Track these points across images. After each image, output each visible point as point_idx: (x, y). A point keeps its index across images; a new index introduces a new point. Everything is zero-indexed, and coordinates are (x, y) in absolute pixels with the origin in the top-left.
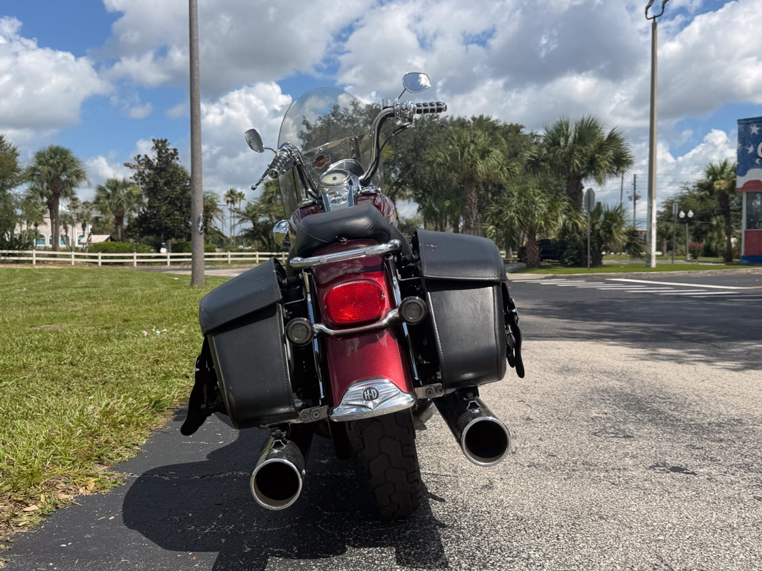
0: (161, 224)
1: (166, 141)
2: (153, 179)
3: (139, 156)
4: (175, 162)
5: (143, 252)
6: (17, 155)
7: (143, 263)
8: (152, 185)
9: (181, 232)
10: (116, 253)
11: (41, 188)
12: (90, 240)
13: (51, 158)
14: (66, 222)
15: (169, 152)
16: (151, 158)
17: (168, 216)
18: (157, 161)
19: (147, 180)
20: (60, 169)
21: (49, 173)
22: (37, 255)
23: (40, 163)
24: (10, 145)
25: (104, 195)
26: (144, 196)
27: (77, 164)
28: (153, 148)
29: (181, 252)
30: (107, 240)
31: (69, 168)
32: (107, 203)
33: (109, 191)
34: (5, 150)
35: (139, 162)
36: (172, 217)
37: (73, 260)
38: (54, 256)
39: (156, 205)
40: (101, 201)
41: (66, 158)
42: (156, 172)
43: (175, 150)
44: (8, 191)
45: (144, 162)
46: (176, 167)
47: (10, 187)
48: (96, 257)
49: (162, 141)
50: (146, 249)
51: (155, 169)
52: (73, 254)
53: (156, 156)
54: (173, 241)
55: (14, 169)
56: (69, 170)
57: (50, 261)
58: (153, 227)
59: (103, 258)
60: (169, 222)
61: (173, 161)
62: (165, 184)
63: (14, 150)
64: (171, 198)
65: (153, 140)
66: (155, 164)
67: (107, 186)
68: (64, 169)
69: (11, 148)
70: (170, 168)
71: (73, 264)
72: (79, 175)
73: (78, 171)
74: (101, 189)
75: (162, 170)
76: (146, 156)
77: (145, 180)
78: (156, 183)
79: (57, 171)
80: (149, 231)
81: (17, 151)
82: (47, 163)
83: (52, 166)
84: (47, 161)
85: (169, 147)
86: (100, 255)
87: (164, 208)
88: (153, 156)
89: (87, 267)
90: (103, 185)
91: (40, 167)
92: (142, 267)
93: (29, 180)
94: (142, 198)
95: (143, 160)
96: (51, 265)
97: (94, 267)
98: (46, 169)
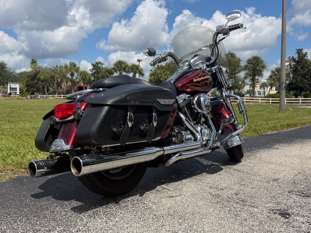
0: (298, 86)
1: (302, 49)
2: (295, 66)
3: (290, 57)
4: (306, 58)
5: (289, 98)
6: (240, 61)
7: (289, 102)
8: (295, 69)
9: (307, 89)
10: (278, 98)
11: (250, 73)
12: (269, 93)
13: (253, 61)
14: (264, 86)
15: (303, 54)
16: (295, 57)
17: (301, 82)
18: (297, 58)
19: (292, 67)
20: (256, 65)
21: (252, 67)
22: (246, 99)
23: (249, 63)
24: (238, 57)
25: (273, 74)
26: (291, 74)
27: (263, 63)
28: (296, 53)
29: (307, 98)
30: (276, 93)
31: (260, 64)
32: (275, 78)
33: (276, 73)
34: (236, 59)
35: (289, 59)
36: (303, 82)
37: (260, 101)
38: (253, 99)
39: (296, 77)
40: (273, 77)
41: (258, 60)
42: (297, 63)
43: (306, 53)
44: (236, 75)
45: (292, 59)
46: (307, 60)
47: (237, 73)
48: (269, 100)
49: (300, 49)
50: (291, 97)
51: (297, 62)
52: (260, 98)
53: (297, 56)
54: (303, 93)
55: (239, 66)
56: (259, 65)
57: (251, 101)
58: (294, 87)
59: (272, 100)
60: (301, 85)
61: (305, 57)
62: (301, 68)
63: (239, 59)
64: (303, 74)
65: (296, 49)
66: (297, 60)
67: (276, 70)
68: (258, 65)
69: (238, 58)
70: (304, 61)
71: (260, 102)
72: (264, 67)
73: (263, 65)
74: (273, 72)
75: (300, 62)
76: (293, 57)
77: (291, 67)
78: (296, 68)
79: (255, 66)
80: (292, 89)
81: (240, 59)
82: (251, 63)
83: (253, 64)
84: (251, 62)
85: (303, 52)
86: (271, 99)
87: (299, 79)
88: (296, 56)
89: (265, 104)
90: (274, 70)
91: (249, 65)
92: (289, 104)
93: (244, 70)
94: (290, 75)
95: (291, 58)
96: (251, 103)
97: (268, 104)
98: (251, 65)
